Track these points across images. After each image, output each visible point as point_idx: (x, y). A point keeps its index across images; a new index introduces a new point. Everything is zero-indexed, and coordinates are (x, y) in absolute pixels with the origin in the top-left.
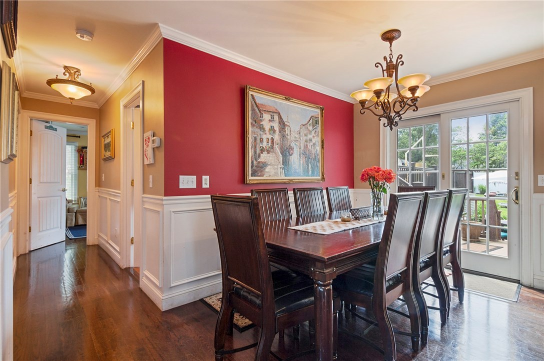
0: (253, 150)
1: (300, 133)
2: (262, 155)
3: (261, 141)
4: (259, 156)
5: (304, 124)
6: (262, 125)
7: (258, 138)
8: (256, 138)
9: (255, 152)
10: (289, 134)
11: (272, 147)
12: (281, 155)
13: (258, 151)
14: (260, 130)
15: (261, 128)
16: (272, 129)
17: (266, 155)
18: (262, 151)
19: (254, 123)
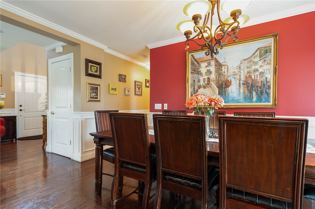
0: (192, 88)
1: (240, 68)
2: (199, 90)
3: (199, 81)
4: (197, 91)
5: (246, 58)
6: (200, 71)
7: (196, 80)
8: (194, 81)
9: (194, 89)
10: (226, 71)
11: (208, 84)
12: (217, 88)
13: (196, 88)
14: (198, 75)
15: (199, 73)
16: (209, 72)
17: (203, 90)
18: (199, 87)
19: (193, 71)
